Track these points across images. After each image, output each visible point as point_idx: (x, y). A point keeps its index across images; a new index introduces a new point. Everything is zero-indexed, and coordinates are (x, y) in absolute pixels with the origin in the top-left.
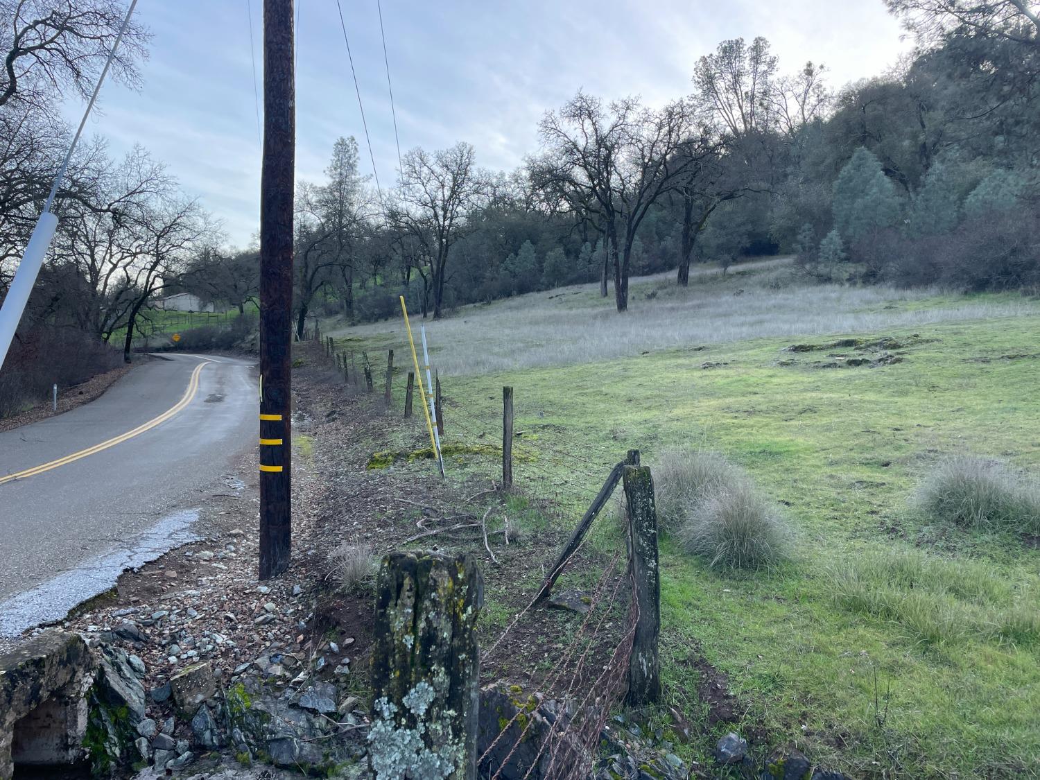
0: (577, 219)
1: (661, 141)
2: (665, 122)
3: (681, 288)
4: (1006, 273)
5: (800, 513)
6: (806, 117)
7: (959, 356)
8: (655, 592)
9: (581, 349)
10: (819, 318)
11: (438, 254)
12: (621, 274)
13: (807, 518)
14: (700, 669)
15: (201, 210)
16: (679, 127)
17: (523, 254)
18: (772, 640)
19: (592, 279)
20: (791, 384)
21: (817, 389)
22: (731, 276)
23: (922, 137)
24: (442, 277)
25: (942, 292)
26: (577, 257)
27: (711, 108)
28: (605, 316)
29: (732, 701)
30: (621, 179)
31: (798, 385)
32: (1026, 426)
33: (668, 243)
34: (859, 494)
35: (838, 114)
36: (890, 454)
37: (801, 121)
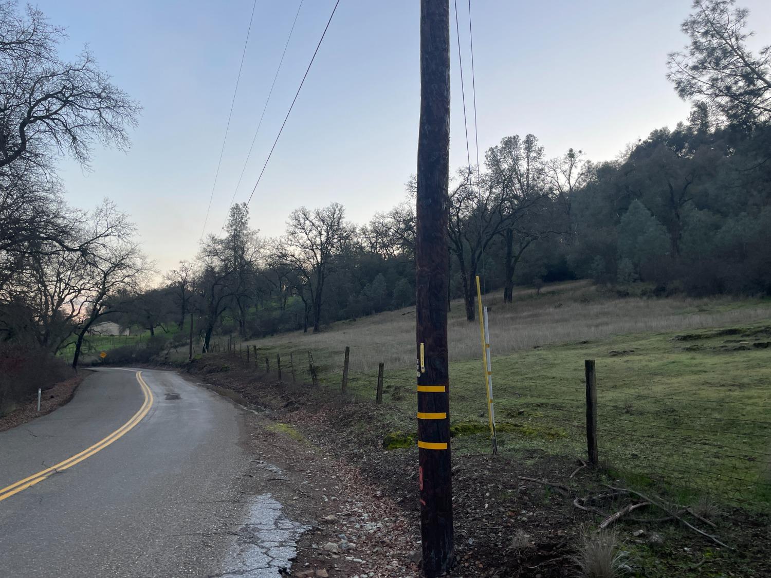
3: (510, 304)
6: (572, 185)
15: (140, 253)
17: (376, 283)
24: (320, 301)
25: (738, 299)
37: (569, 188)
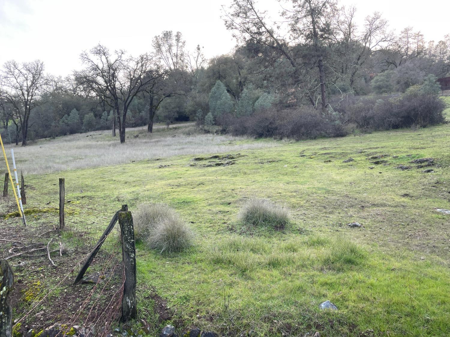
0: (100, 101)
1: (138, 69)
2: (139, 61)
3: (149, 133)
4: (268, 131)
5: (198, 226)
6: (198, 67)
7: (253, 162)
8: (134, 268)
9: (102, 160)
10: (205, 147)
11: (24, 113)
12: (122, 127)
13: (201, 228)
14: (155, 299)
16: (146, 64)
17: (72, 115)
18: (185, 281)
19: (108, 128)
20: (195, 173)
21: (205, 175)
22: (171, 129)
23: (239, 79)
24: (27, 125)
25: (248, 138)
26: (100, 118)
27: (160, 58)
28: (115, 145)
29: (169, 311)
30: (121, 84)
31: (197, 174)
32: (275, 187)
33: (143, 113)
34: (220, 216)
35: (210, 67)
36: (231, 200)
37: (196, 68)
